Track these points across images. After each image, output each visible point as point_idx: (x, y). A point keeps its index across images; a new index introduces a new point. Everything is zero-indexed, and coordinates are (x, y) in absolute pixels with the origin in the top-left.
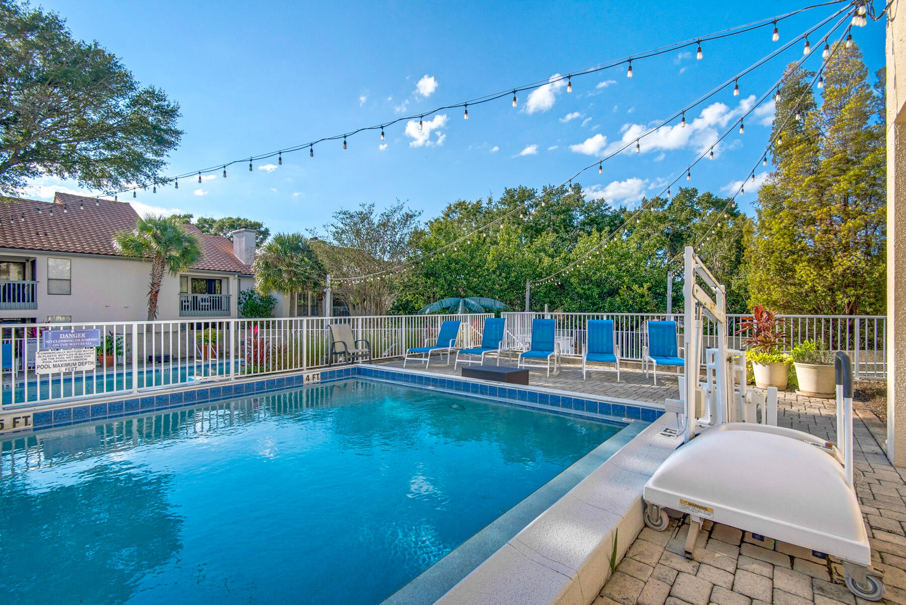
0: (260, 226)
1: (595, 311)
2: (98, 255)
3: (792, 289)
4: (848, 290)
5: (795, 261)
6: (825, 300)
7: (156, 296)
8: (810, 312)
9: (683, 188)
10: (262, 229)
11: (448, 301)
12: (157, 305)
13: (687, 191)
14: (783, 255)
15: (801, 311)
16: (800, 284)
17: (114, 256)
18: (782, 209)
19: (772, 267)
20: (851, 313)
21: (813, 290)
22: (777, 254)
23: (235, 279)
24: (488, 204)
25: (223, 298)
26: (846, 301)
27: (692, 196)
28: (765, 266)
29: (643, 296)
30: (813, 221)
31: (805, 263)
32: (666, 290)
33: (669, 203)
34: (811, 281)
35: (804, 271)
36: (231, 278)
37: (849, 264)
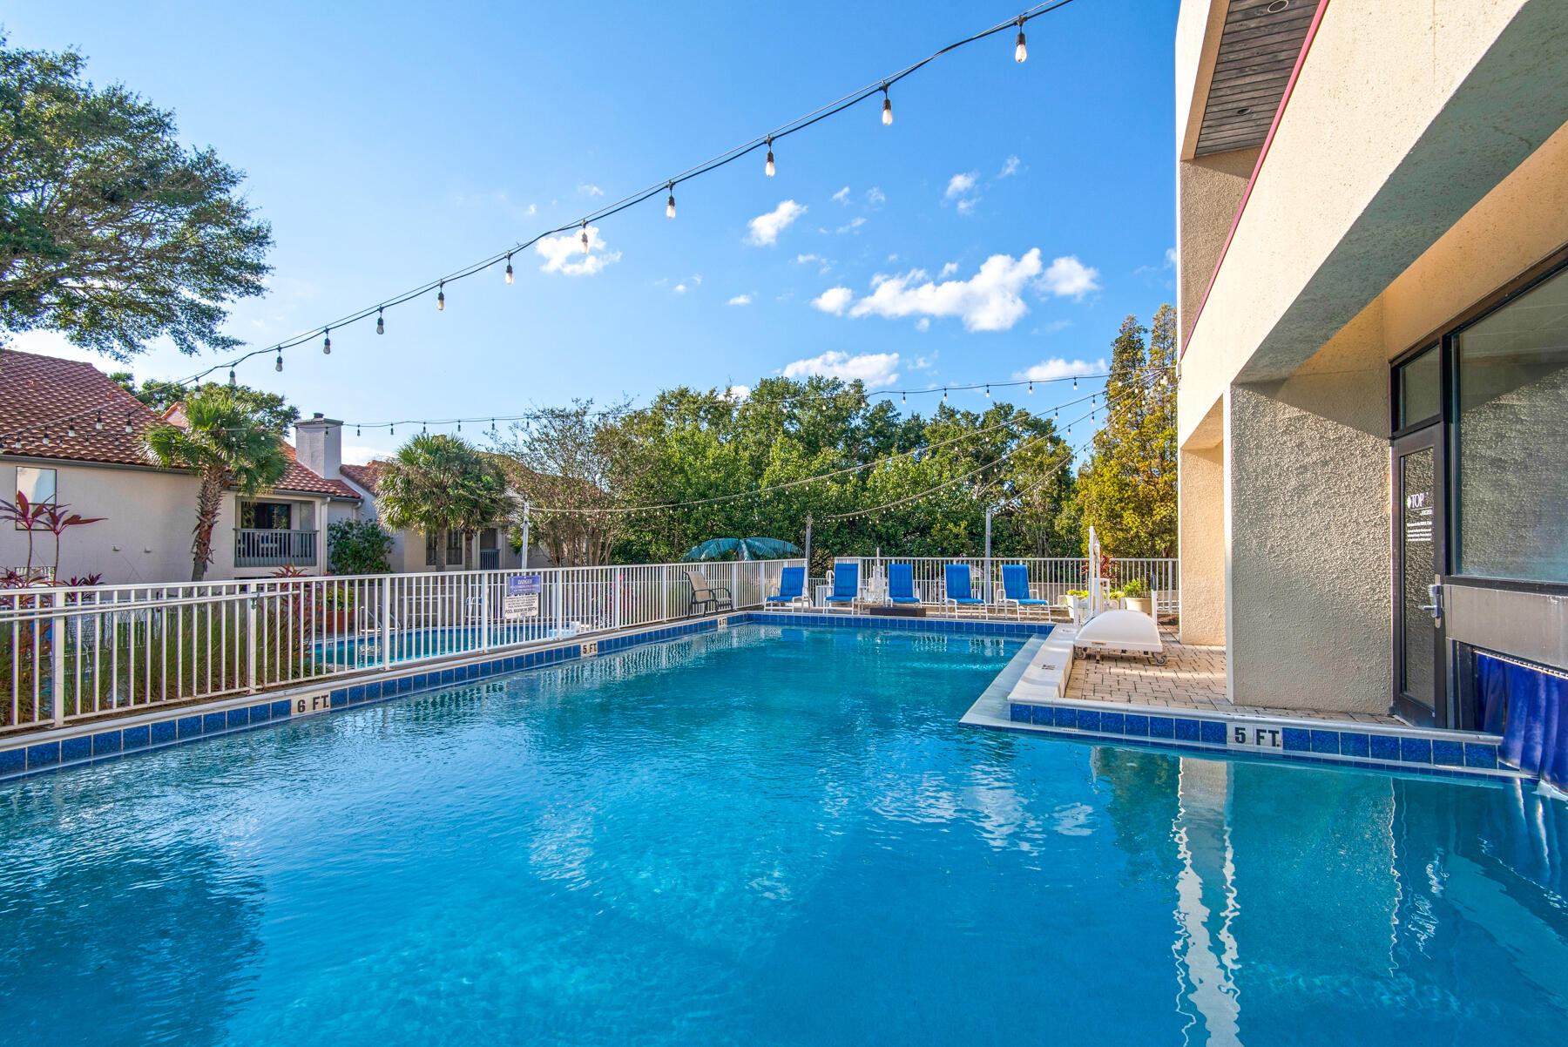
0: (280, 401)
1: (898, 555)
2: (106, 464)
3: (1120, 535)
4: (1164, 536)
5: (1122, 509)
6: (1146, 544)
7: (209, 533)
8: (1134, 556)
9: (998, 403)
10: (285, 408)
11: (726, 544)
12: (211, 547)
13: (1002, 407)
14: (1113, 502)
15: (1127, 555)
16: (1126, 530)
17: (145, 467)
18: (1112, 457)
19: (1104, 513)
20: (1167, 556)
21: (1137, 535)
22: (1107, 501)
23: (324, 504)
24: (726, 396)
25: (292, 535)
26: (1163, 546)
27: (1007, 414)
28: (1097, 511)
29: (957, 536)
30: (1136, 471)
31: (1131, 511)
32: (984, 529)
33: (981, 419)
34: (1137, 527)
35: (1130, 518)
36: (318, 503)
37: (1165, 513)
